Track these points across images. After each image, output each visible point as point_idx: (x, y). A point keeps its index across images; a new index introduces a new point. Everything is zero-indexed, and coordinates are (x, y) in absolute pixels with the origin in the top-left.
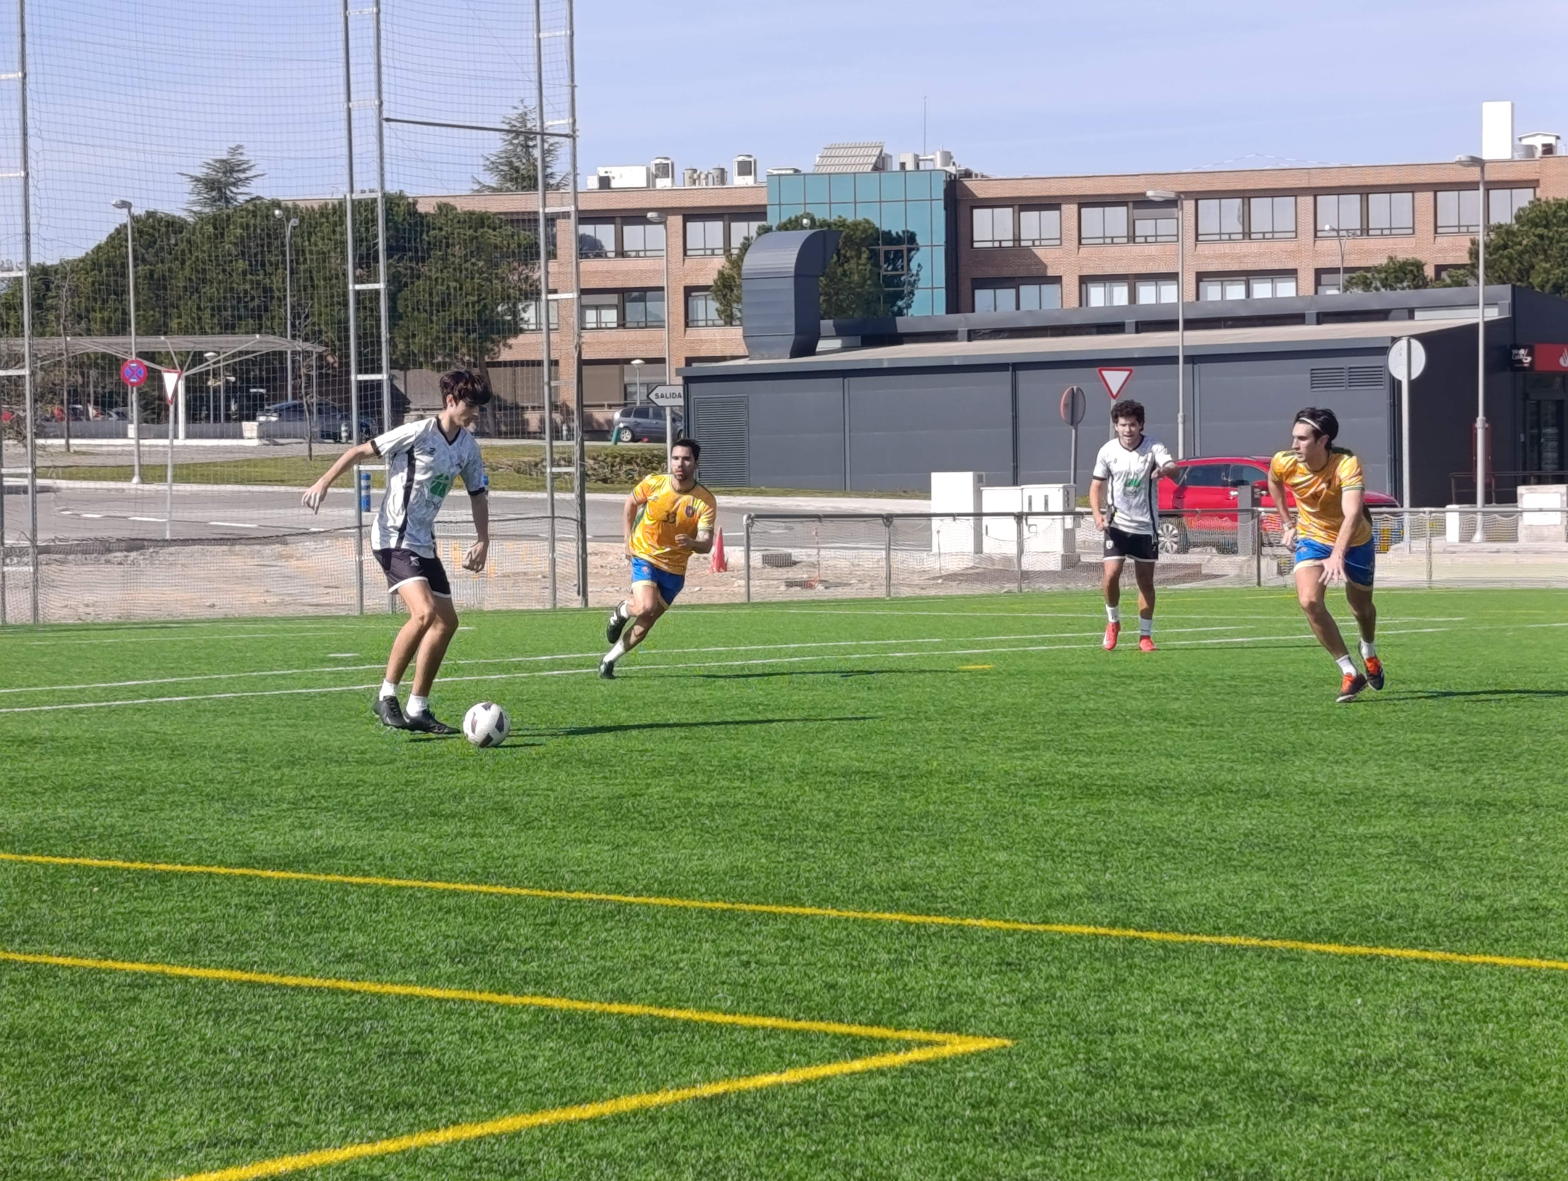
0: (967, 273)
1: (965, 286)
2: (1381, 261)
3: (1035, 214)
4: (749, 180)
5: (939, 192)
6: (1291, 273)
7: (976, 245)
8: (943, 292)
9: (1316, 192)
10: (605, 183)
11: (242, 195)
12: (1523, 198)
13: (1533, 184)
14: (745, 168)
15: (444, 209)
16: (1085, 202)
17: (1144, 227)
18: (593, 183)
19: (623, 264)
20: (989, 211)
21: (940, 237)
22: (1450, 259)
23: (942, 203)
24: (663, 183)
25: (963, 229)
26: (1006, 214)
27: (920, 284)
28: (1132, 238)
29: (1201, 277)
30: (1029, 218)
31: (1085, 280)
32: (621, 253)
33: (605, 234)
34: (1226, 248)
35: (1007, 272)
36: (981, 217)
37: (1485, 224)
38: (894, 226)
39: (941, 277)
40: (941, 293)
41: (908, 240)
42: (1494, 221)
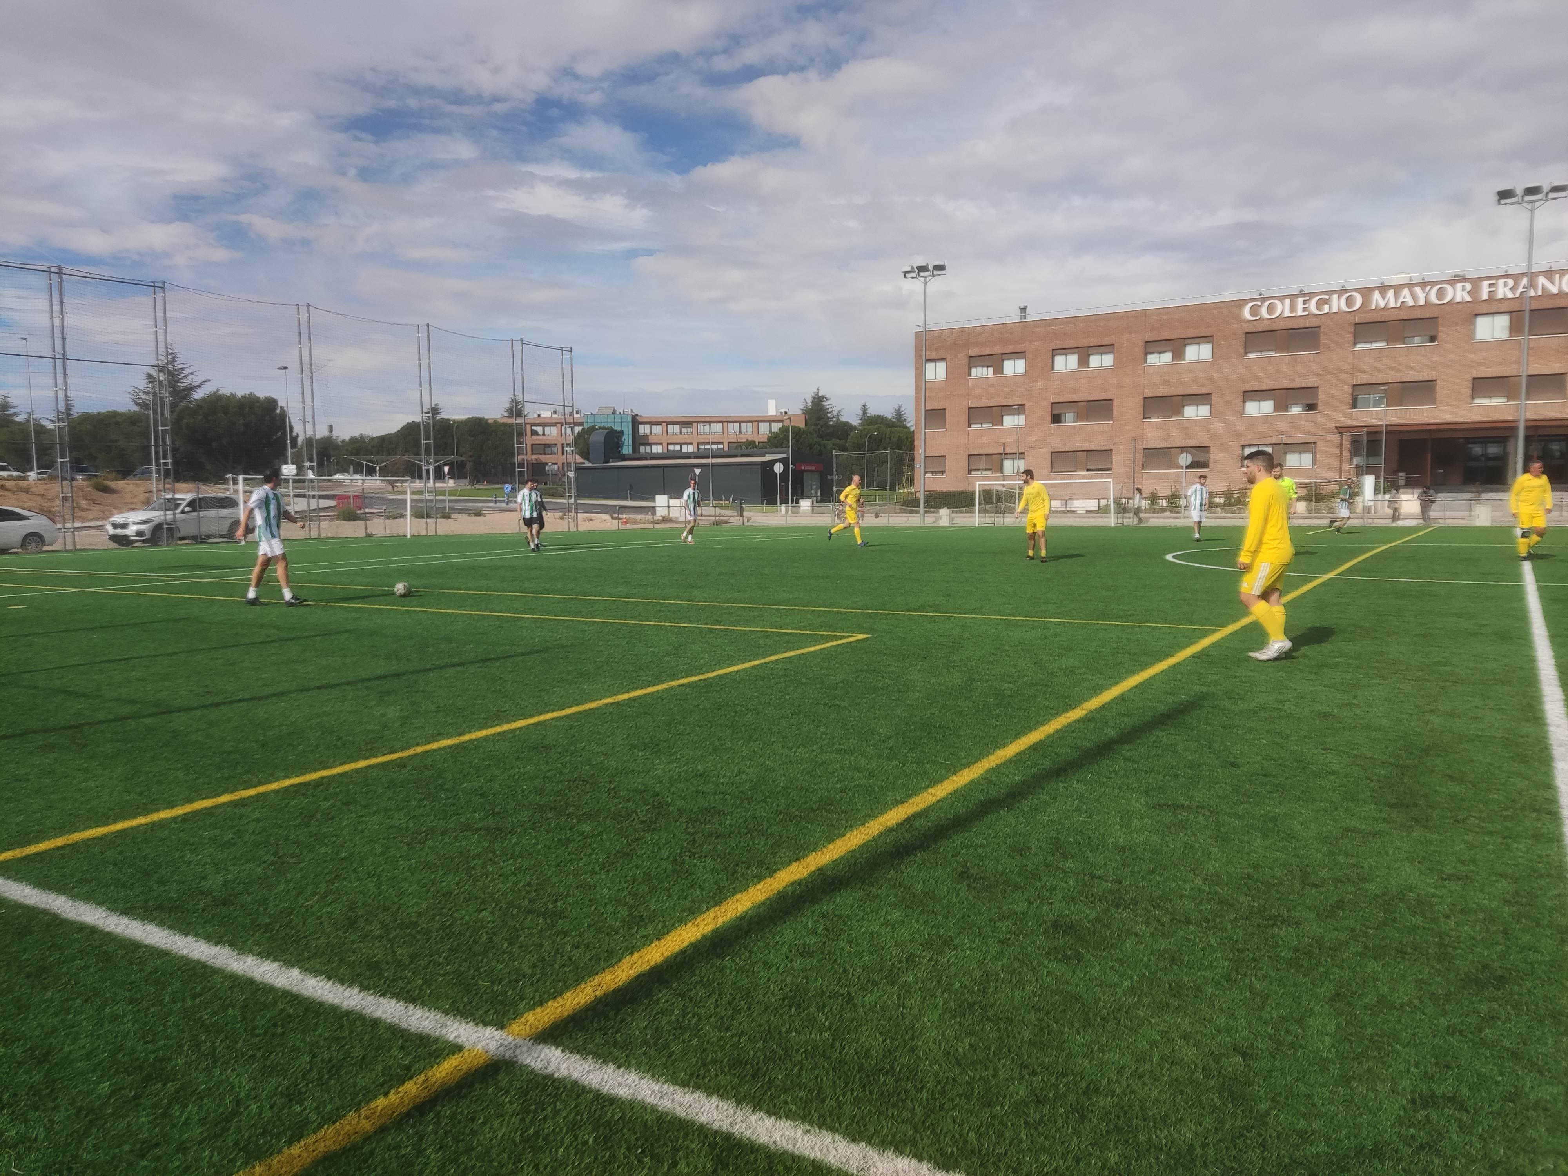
0: (637, 442)
1: (637, 445)
2: (745, 440)
4: (578, 416)
5: (630, 420)
6: (722, 443)
7: (640, 434)
9: (728, 422)
10: (539, 415)
11: (439, 417)
12: (780, 425)
13: (782, 421)
14: (577, 412)
15: (496, 422)
16: (669, 423)
17: (684, 430)
18: (536, 416)
19: (545, 438)
20: (643, 425)
21: (630, 432)
22: (762, 440)
23: (630, 423)
24: (555, 416)
25: (636, 430)
26: (648, 426)
28: (681, 433)
29: (699, 444)
30: (654, 427)
31: (668, 444)
32: (544, 434)
33: (539, 430)
34: (705, 436)
35: (648, 441)
36: (641, 427)
37: (771, 432)
38: (618, 428)
39: (631, 443)
40: (631, 447)
41: (622, 432)
42: (773, 430)
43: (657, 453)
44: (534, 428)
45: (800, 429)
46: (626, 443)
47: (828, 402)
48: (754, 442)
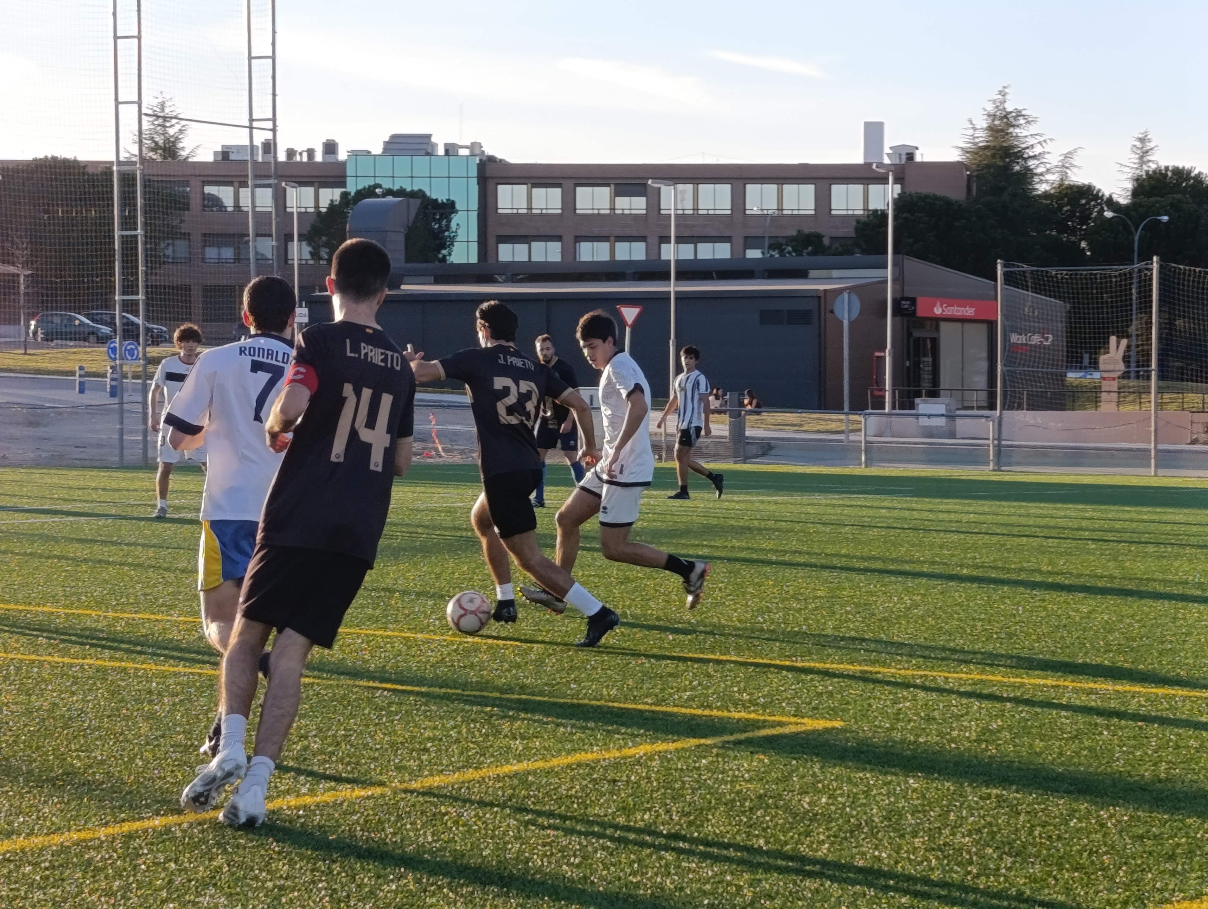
0: (493, 231)
1: (491, 241)
2: (793, 232)
3: (542, 191)
4: (332, 157)
5: (474, 172)
7: (500, 211)
8: (476, 244)
9: (746, 180)
10: (226, 156)
12: (893, 189)
13: (899, 180)
14: (331, 149)
16: (581, 181)
17: (622, 202)
20: (509, 187)
21: (474, 204)
22: (840, 233)
23: (475, 180)
25: (490, 199)
26: (522, 189)
27: (458, 239)
28: (613, 209)
29: (662, 240)
30: (538, 192)
31: (578, 239)
32: (237, 206)
33: (226, 194)
34: (681, 220)
35: (522, 232)
36: (504, 191)
37: (866, 209)
38: (439, 194)
39: (474, 236)
40: (474, 248)
41: (449, 207)
42: (872, 207)
43: (546, 264)
44: (208, 189)
45: (948, 203)
46: (461, 236)
47: (1033, 129)
48: (818, 237)
